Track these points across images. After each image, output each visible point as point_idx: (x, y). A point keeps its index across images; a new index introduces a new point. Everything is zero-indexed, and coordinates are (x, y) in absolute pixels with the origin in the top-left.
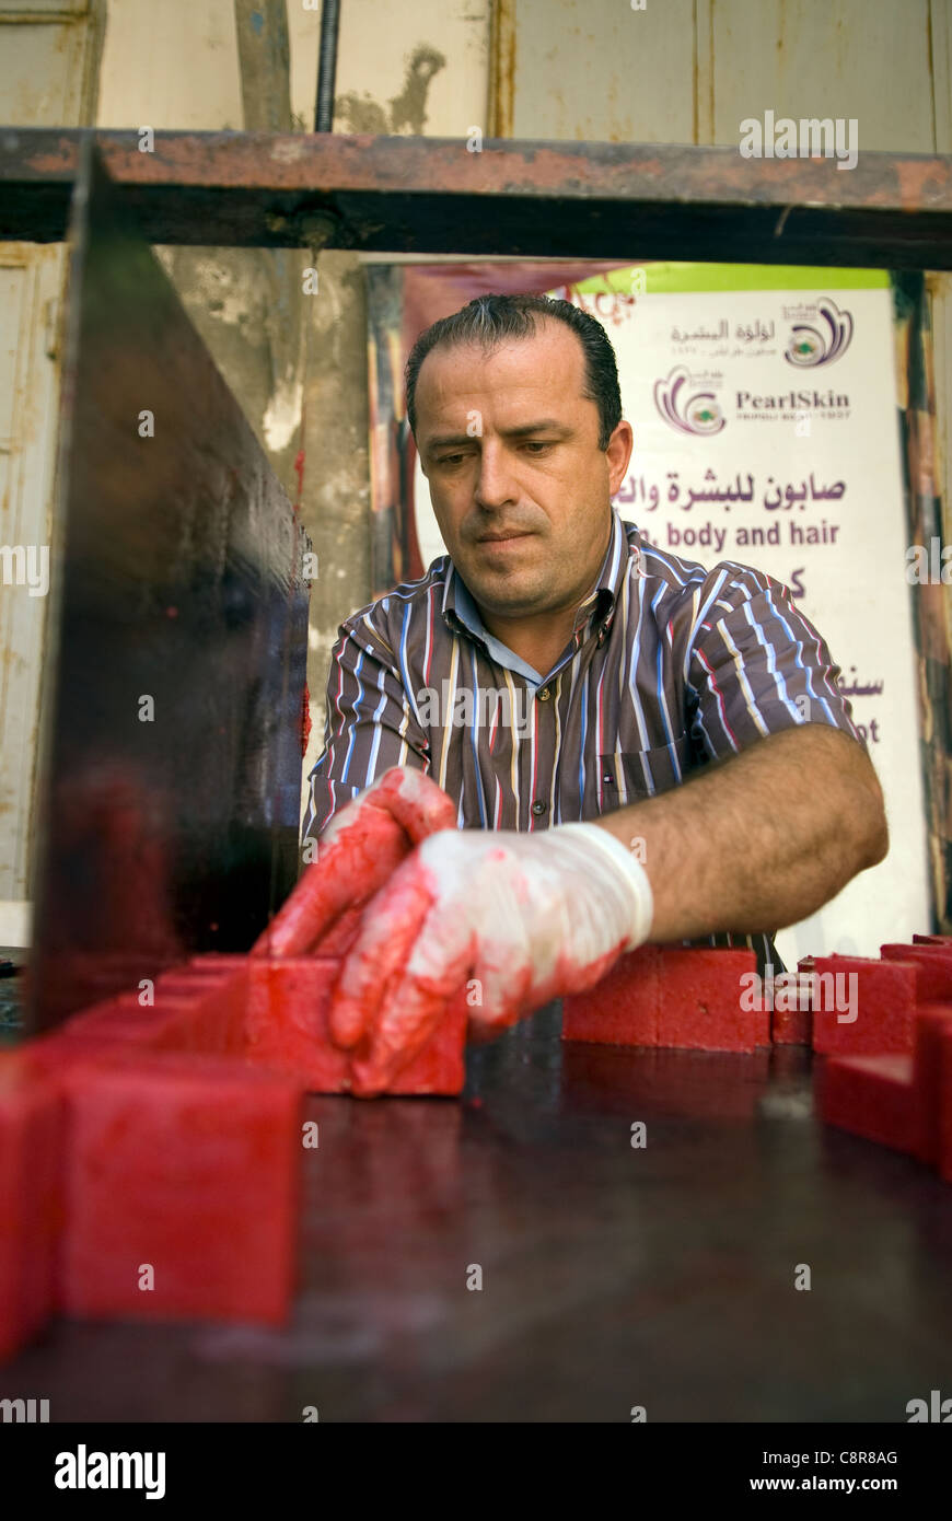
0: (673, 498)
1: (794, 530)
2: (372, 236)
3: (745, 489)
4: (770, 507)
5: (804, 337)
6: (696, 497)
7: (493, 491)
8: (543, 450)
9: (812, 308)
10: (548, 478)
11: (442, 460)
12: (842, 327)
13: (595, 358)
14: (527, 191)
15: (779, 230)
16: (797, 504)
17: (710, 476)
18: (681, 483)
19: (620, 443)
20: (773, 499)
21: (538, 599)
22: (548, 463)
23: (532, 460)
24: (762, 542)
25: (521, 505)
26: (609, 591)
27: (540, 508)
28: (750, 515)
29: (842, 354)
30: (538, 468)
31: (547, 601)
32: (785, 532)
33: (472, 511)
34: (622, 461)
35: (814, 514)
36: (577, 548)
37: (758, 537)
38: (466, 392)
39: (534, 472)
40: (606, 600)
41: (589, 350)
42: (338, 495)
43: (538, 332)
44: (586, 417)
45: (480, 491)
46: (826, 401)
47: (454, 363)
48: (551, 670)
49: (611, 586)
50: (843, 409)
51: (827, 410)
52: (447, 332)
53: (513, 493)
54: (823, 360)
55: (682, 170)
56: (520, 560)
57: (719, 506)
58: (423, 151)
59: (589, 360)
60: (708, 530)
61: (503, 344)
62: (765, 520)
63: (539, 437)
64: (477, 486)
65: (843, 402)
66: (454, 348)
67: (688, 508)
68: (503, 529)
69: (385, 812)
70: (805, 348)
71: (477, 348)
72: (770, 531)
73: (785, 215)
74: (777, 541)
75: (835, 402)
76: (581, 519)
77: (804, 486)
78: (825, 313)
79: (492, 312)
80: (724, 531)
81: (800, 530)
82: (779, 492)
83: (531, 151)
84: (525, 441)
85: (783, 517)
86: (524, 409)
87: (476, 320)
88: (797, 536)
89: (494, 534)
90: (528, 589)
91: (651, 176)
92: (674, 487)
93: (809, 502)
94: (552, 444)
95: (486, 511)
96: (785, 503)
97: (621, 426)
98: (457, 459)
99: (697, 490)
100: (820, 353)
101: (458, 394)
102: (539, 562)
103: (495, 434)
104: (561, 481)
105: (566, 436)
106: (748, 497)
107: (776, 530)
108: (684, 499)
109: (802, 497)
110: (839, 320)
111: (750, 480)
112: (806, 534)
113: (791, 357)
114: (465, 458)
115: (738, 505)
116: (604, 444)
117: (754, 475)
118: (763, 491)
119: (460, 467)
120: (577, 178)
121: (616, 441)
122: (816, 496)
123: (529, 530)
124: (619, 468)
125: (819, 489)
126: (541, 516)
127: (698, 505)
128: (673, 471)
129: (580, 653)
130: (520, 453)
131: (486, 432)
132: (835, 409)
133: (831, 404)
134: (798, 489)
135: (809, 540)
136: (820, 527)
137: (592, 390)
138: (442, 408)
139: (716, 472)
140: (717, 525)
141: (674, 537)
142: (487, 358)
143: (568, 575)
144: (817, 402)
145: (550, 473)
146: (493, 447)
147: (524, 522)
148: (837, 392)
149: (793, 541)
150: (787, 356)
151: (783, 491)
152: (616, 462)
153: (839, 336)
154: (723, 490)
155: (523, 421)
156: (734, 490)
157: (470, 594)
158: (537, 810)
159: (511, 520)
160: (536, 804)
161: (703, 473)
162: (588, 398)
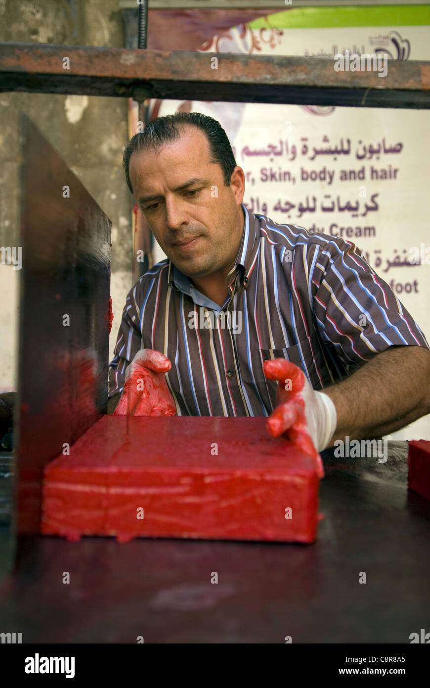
0: (304, 153)
1: (373, 171)
3: (346, 147)
4: (360, 158)
6: (318, 152)
7: (175, 220)
8: (196, 194)
11: (149, 208)
16: (375, 156)
17: (326, 140)
18: (308, 143)
19: (238, 177)
20: (361, 153)
22: (198, 200)
23: (190, 200)
24: (355, 178)
25: (190, 224)
26: (241, 265)
27: (200, 223)
28: (348, 163)
30: (195, 204)
32: (368, 173)
33: (167, 232)
35: (384, 162)
37: (353, 176)
38: (152, 173)
39: (194, 206)
40: (241, 269)
42: (111, 150)
43: (181, 135)
44: (215, 171)
45: (168, 222)
47: (144, 159)
49: (242, 263)
56: (197, 252)
57: (330, 157)
60: (324, 171)
62: (357, 166)
63: (192, 188)
64: (166, 219)
66: (141, 152)
67: (313, 159)
68: (184, 239)
71: (152, 150)
72: (359, 172)
74: (363, 178)
76: (223, 223)
77: (379, 145)
79: (156, 130)
80: (333, 173)
81: (376, 172)
82: (365, 149)
84: (187, 192)
85: (367, 164)
86: (183, 176)
87: (149, 136)
88: (375, 175)
89: (180, 241)
92: (305, 147)
93: (382, 155)
94: (199, 190)
95: (174, 231)
96: (368, 155)
97: (236, 170)
99: (318, 148)
101: (148, 174)
103: (169, 191)
104: (208, 207)
105: (206, 185)
106: (347, 152)
107: (363, 171)
108: (311, 153)
109: (378, 152)
111: (349, 142)
112: (380, 174)
114: (159, 204)
115: (341, 157)
116: (227, 182)
117: (351, 139)
118: (356, 148)
119: (157, 210)
121: (234, 176)
122: (386, 151)
123: (198, 235)
124: (240, 189)
125: (387, 146)
126: (204, 227)
127: (319, 158)
128: (304, 136)
130: (185, 197)
131: (166, 191)
134: (375, 147)
135: (381, 177)
136: (387, 169)
137: (215, 158)
138: (142, 183)
139: (329, 137)
140: (330, 168)
141: (305, 176)
142: (157, 154)
145: (201, 204)
146: (171, 198)
147: (194, 232)
149: (372, 178)
151: (368, 148)
152: (238, 186)
154: (333, 148)
155: (182, 182)
156: (339, 148)
158: (229, 374)
159: (187, 233)
160: (228, 371)
161: (322, 138)
162: (214, 162)
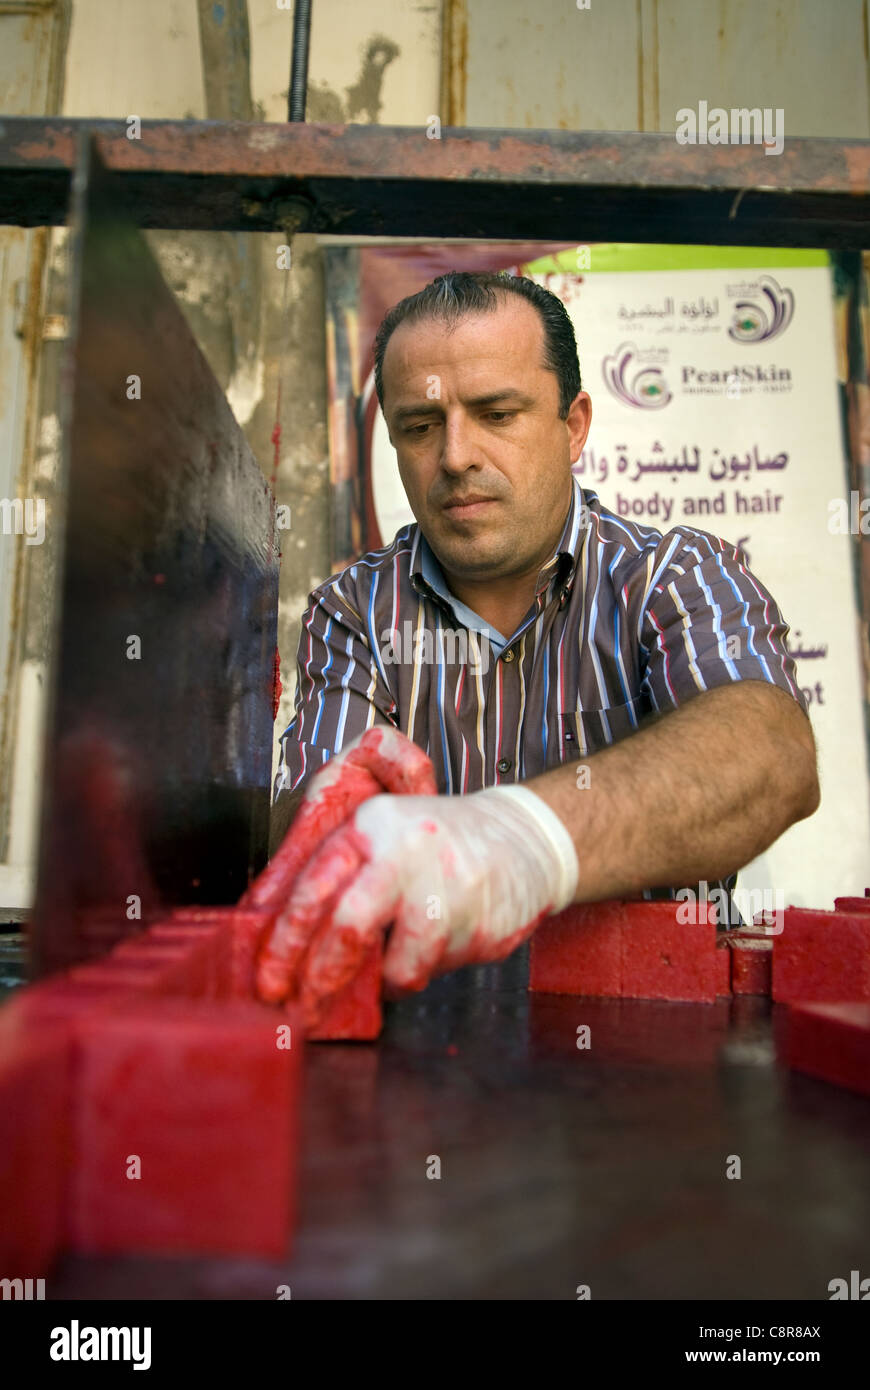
0: (622, 469)
1: (739, 499)
2: (344, 220)
3: (691, 460)
4: (716, 477)
5: (746, 314)
6: (644, 469)
7: (458, 457)
8: (505, 418)
9: (753, 286)
10: (511, 446)
11: (408, 431)
12: (783, 305)
13: (555, 331)
14: (492, 177)
15: (733, 213)
16: (741, 475)
17: (657, 448)
18: (627, 454)
19: (580, 413)
20: (718, 469)
21: (503, 561)
22: (507, 431)
23: (493, 428)
24: (708, 511)
25: (484, 471)
26: (569, 554)
27: (501, 474)
28: (696, 486)
29: (785, 329)
30: (500, 436)
31: (510, 565)
32: (730, 502)
33: (438, 478)
34: (582, 429)
35: (758, 484)
36: (539, 512)
37: (704, 507)
38: (433, 364)
39: (496, 440)
40: (567, 564)
41: (549, 324)
42: (298, 468)
43: (500, 306)
44: (547, 387)
45: (445, 458)
46: (769, 375)
47: (419, 337)
48: (515, 633)
49: (571, 550)
50: (785, 383)
51: (770, 384)
52: (413, 308)
53: (476, 459)
54: (766, 336)
55: (639, 158)
56: (484, 525)
57: (666, 477)
58: (393, 140)
59: (548, 332)
60: (656, 500)
61: (466, 317)
62: (712, 490)
63: (501, 406)
64: (442, 454)
65: (785, 376)
66: (418, 323)
67: (636, 479)
68: (467, 495)
69: (365, 771)
70: (747, 325)
71: (441, 322)
72: (716, 501)
73: (739, 198)
74: (723, 511)
75: (778, 376)
76: (543, 484)
77: (748, 457)
78: (767, 291)
79: (455, 288)
80: (672, 502)
81: (744, 500)
82: (724, 463)
83: (496, 139)
84: (488, 410)
85: (728, 487)
86: (487, 379)
87: (440, 296)
88: (742, 506)
89: (458, 499)
90: (492, 553)
91: (610, 162)
92: (623, 459)
93: (753, 472)
94: (513, 413)
95: (451, 477)
96: (730, 473)
97: (580, 396)
98: (424, 428)
99: (645, 462)
100: (762, 329)
101: (423, 366)
102: (501, 526)
103: (459, 403)
104: (523, 448)
105: (527, 405)
106: (694, 469)
107: (721, 499)
108: (633, 470)
109: (746, 467)
110: (781, 298)
111: (696, 452)
112: (750, 504)
113: (735, 333)
114: (430, 427)
115: (685, 476)
116: (564, 413)
117: (701, 447)
118: (709, 462)
119: (426, 436)
120: (540, 164)
121: (575, 411)
122: (760, 467)
123: (491, 495)
124: (579, 436)
125: (762, 459)
126: (503, 482)
127: (646, 477)
128: (621, 443)
129: (542, 615)
130: (483, 422)
131: (451, 402)
132: (777, 383)
133: (774, 377)
134: (742, 460)
135: (754, 510)
136: (763, 496)
137: (551, 361)
138: (408, 380)
139: (663, 444)
140: (665, 495)
141: (624, 505)
142: (451, 330)
143: (529, 541)
144: (760, 377)
145: (511, 440)
146: (457, 416)
147: (487, 487)
148: (780, 366)
149: (738, 510)
150: (730, 332)
151: (729, 461)
152: (576, 431)
153: (781, 313)
154: (670, 462)
155: (485, 390)
156: (681, 462)
157: (436, 558)
158: (503, 767)
159: (475, 485)
160: (501, 761)
161: (651, 445)
162: (548, 369)
